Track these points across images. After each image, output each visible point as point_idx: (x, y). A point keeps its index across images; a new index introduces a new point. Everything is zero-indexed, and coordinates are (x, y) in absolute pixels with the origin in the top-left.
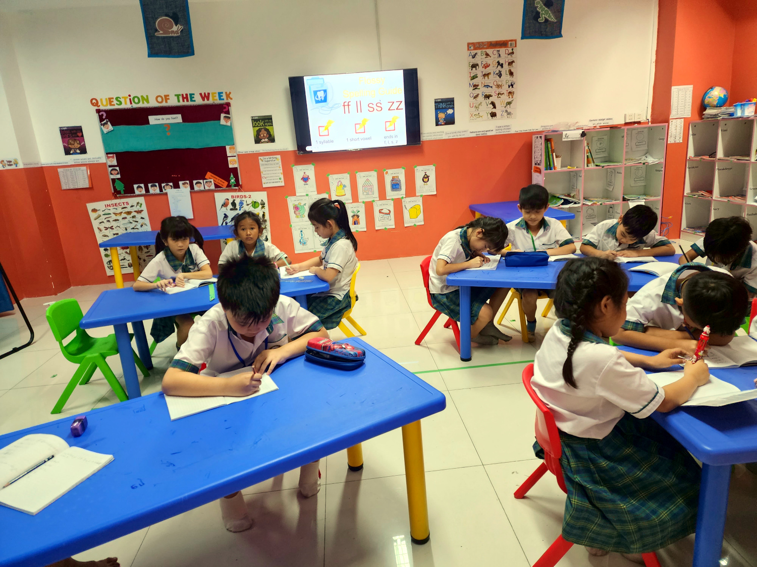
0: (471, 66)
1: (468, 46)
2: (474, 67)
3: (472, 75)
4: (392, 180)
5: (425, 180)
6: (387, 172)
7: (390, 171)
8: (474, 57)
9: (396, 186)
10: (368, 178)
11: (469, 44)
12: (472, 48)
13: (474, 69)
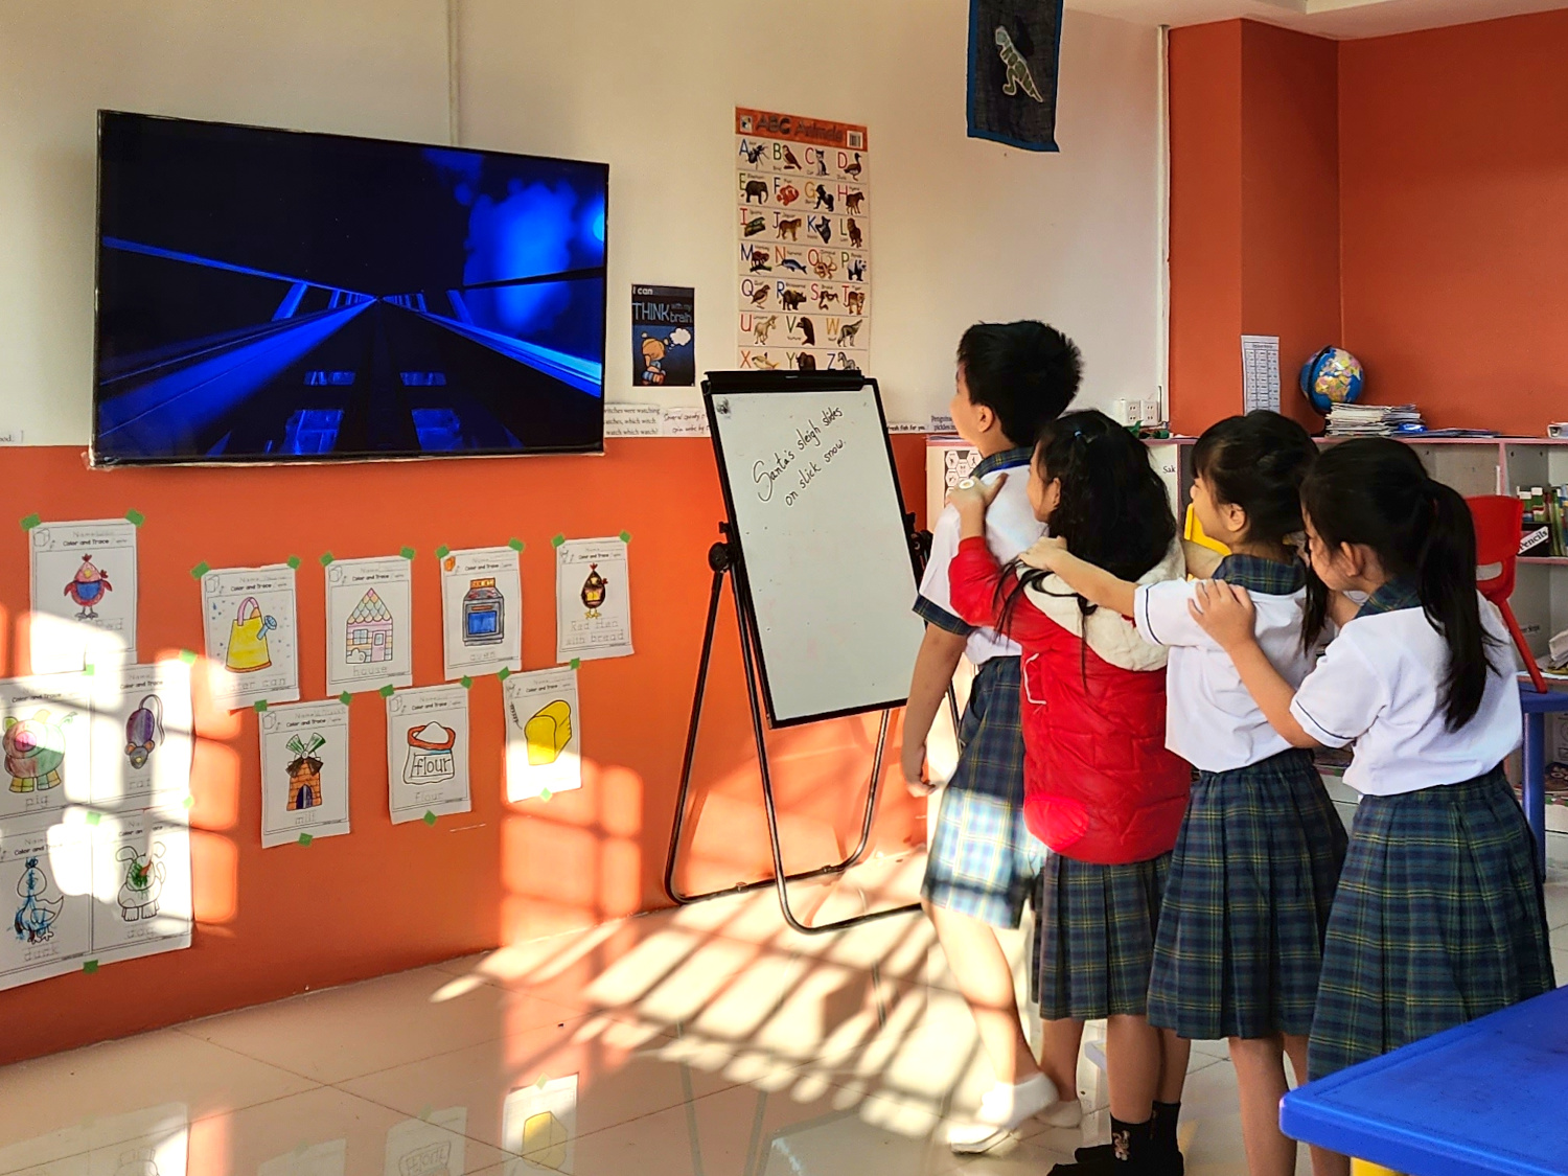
0: (744, 186)
1: (738, 119)
2: (754, 194)
3: (750, 218)
4: (470, 597)
5: (593, 596)
6: (452, 561)
7: (464, 558)
8: (754, 157)
9: (482, 621)
10: (371, 584)
11: (740, 112)
12: (749, 126)
13: (754, 198)
